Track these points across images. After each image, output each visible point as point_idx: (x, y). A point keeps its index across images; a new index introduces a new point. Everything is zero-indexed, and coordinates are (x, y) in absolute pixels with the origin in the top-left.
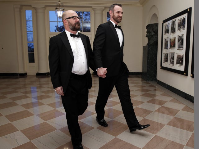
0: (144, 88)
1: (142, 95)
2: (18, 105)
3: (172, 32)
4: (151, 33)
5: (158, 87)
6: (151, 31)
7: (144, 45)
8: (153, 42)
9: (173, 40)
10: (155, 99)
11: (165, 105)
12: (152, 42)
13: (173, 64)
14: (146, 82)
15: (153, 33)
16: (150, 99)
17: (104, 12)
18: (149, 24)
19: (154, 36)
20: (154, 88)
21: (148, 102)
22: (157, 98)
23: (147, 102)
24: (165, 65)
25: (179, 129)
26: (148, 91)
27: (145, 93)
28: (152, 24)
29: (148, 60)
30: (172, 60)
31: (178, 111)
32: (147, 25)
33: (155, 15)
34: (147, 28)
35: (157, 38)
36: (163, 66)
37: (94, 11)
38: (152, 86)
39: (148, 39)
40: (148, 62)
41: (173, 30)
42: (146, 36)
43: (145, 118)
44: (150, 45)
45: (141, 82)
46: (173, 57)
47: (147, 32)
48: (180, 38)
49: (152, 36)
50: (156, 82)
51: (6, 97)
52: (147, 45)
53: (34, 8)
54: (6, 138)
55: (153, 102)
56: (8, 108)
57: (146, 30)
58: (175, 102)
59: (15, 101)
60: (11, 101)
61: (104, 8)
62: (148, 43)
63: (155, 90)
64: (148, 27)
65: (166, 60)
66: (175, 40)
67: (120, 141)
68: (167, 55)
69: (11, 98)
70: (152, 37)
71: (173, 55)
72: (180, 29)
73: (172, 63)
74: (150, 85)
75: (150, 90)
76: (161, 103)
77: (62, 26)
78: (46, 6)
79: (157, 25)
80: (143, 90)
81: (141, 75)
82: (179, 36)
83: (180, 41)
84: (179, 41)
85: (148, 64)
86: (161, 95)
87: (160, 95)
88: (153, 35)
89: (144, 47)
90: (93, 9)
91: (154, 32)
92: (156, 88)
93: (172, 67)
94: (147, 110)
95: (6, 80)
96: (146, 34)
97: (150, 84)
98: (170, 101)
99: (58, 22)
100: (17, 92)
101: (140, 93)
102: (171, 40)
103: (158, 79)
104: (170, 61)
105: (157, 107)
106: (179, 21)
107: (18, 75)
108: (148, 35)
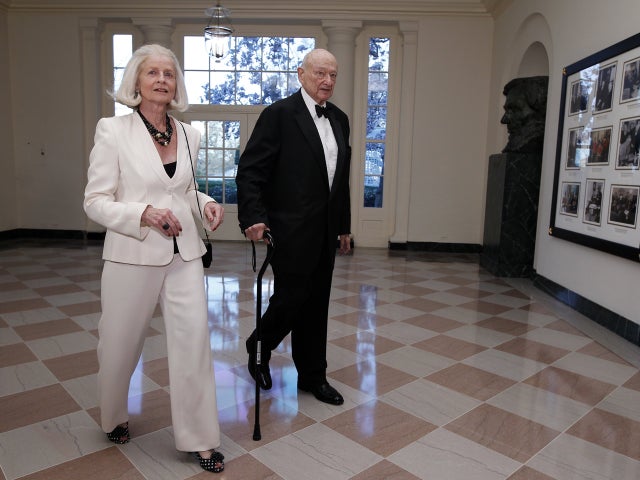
0: (487, 299)
1: (480, 324)
3: (599, 107)
4: (520, 109)
5: (536, 297)
6: (520, 102)
7: (493, 153)
8: (527, 141)
9: (602, 134)
10: (524, 340)
11: (559, 363)
12: (522, 141)
13: (598, 220)
14: (493, 277)
15: (527, 112)
16: (509, 338)
17: (359, 40)
18: (515, 77)
19: (531, 122)
20: (524, 302)
21: (500, 348)
22: (532, 336)
23: (497, 348)
24: (564, 222)
25: (611, 454)
26: (500, 312)
27: (490, 316)
28: (525, 81)
29: (505, 201)
30: (593, 206)
31: (610, 387)
32: (506, 81)
33: (538, 50)
34: (505, 93)
35: (543, 129)
36: (558, 224)
37: (328, 35)
38: (515, 294)
39: (511, 130)
40: (504, 208)
42: (503, 122)
43: (487, 402)
44: (517, 152)
45: (475, 277)
46: (600, 195)
47: (507, 107)
48: (627, 130)
49: (524, 121)
50: (532, 283)
51: (47, 305)
52: (504, 151)
53: (139, 27)
54: (45, 428)
55: (518, 348)
56: (53, 338)
57: (503, 100)
58: (598, 356)
59: (73, 318)
60: (63, 316)
61: (360, 25)
62: (509, 144)
63: (527, 308)
64: (509, 89)
65: (572, 207)
66: (608, 134)
68: (578, 187)
69: (62, 308)
70: (523, 124)
71: (600, 188)
72: (631, 97)
73: (596, 216)
74: (508, 289)
75: (507, 309)
76: (545, 355)
77: (221, 86)
78: (177, 22)
79: (543, 82)
80: (482, 307)
81: (477, 254)
82: (627, 123)
83: (629, 140)
84: (623, 140)
85: (504, 218)
86: (548, 326)
87: (544, 326)
88: (527, 118)
89: (493, 160)
90: (324, 29)
91: (532, 107)
92: (531, 302)
93: (594, 230)
94: (494, 376)
95: (50, 251)
96: (503, 112)
97: (509, 286)
98: (580, 351)
99: (210, 71)
100: (81, 290)
101: (471, 316)
102: (596, 135)
103: (538, 272)
104: (588, 209)
105: (531, 367)
106: (629, 69)
107: (85, 237)
108: (509, 116)
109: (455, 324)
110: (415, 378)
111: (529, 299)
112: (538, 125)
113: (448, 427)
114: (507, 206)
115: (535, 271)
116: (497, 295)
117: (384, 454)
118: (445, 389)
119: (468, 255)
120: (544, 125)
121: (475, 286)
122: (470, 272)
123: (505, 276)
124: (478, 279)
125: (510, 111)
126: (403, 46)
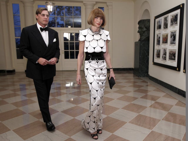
0: (137, 84)
1: (135, 91)
2: (8, 103)
3: (164, 28)
4: (143, 29)
5: (150, 82)
6: (143, 26)
7: (136, 41)
8: (145, 38)
9: (166, 35)
10: (148, 95)
11: (158, 101)
12: (144, 38)
13: (165, 60)
14: (137, 77)
15: (145, 29)
16: (144, 95)
17: (95, 7)
19: (146, 32)
21: (142, 98)
22: (149, 93)
23: (141, 98)
24: (157, 60)
27: (138, 89)
28: (144, 20)
29: (140, 55)
30: (164, 56)
31: (172, 106)
32: (138, 20)
33: (147, 11)
34: (138, 24)
35: (149, 34)
36: (155, 61)
37: (85, 6)
38: (144, 82)
39: (140, 35)
40: (140, 58)
41: (166, 26)
42: (138, 32)
43: (140, 113)
44: (142, 41)
45: (132, 77)
46: (166, 53)
47: (139, 28)
48: (172, 34)
49: (144, 32)
50: (148, 78)
52: (139, 41)
55: (145, 97)
57: (138, 26)
58: (168, 98)
61: (95, 3)
62: (140, 38)
63: (147, 86)
64: (140, 23)
65: (158, 56)
66: (167, 36)
67: (117, 137)
68: (160, 50)
70: (144, 33)
71: (166, 51)
72: (173, 25)
73: (165, 58)
75: (142, 86)
76: (153, 99)
79: (149, 21)
80: (135, 86)
81: (132, 71)
82: (172, 32)
83: (173, 37)
84: (171, 37)
85: (140, 60)
86: (154, 90)
87: (152, 90)
88: (145, 31)
89: (136, 43)
90: (84, 4)
91: (146, 28)
92: (149, 84)
93: (165, 63)
94: (141, 106)
96: (138, 29)
97: (141, 79)
98: (163, 96)
101: (132, 89)
102: (164, 36)
103: (150, 75)
104: (163, 57)
106: (172, 17)
107: (6, 72)
108: (140, 31)
109: (128, 92)
110: (119, 109)
111: (148, 83)
112: (148, 33)
113: (130, 122)
114: (140, 57)
115: (149, 75)
116: (139, 82)
117: (112, 132)
118: (128, 111)
119: (130, 71)
120: (150, 33)
121: (133, 80)
122: (131, 76)
123: (141, 77)
124: (133, 78)
125: (140, 29)
126: (108, 9)
